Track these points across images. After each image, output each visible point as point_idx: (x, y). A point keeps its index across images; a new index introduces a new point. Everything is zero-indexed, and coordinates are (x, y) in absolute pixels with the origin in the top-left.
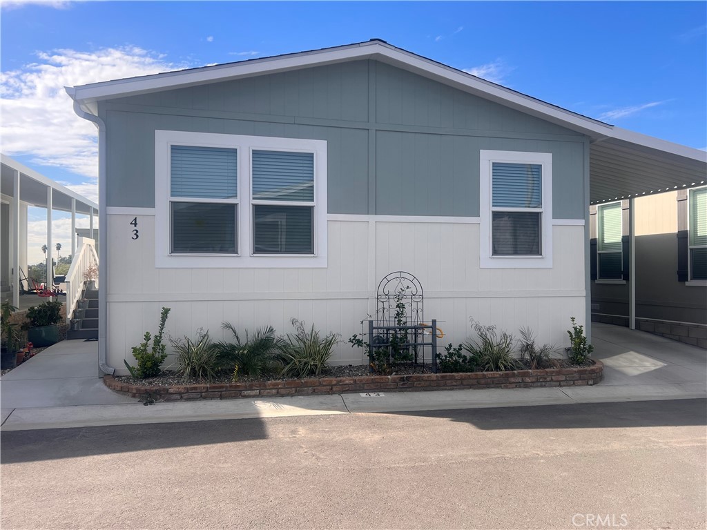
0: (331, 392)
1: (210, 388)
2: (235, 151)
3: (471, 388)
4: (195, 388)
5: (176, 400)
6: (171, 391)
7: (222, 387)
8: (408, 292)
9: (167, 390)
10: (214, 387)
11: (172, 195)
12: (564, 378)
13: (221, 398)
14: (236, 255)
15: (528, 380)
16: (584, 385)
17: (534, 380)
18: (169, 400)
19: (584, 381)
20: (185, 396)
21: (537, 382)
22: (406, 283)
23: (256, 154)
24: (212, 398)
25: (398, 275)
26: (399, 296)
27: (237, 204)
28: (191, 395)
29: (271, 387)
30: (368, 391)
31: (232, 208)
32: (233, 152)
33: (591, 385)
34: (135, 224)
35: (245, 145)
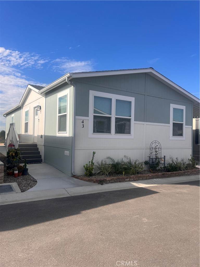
0: (146, 179)
1: (117, 179)
2: (112, 99)
4: (113, 179)
5: (108, 183)
6: (107, 180)
7: (120, 178)
8: (157, 147)
9: (106, 180)
10: (118, 178)
11: (94, 113)
13: (120, 182)
14: (110, 134)
18: (106, 183)
20: (111, 182)
22: (157, 144)
23: (117, 101)
24: (117, 182)
25: (155, 142)
26: (155, 148)
27: (111, 117)
28: (112, 181)
29: (132, 178)
30: (156, 178)
31: (109, 119)
32: (111, 99)
34: (83, 123)
35: (114, 97)
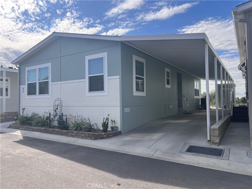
2: (36, 69)
3: (59, 134)
12: (83, 135)
14: (36, 95)
15: (73, 134)
16: (90, 139)
17: (75, 135)
19: (90, 138)
21: (76, 135)
27: (36, 82)
33: (93, 140)
34: (23, 89)
